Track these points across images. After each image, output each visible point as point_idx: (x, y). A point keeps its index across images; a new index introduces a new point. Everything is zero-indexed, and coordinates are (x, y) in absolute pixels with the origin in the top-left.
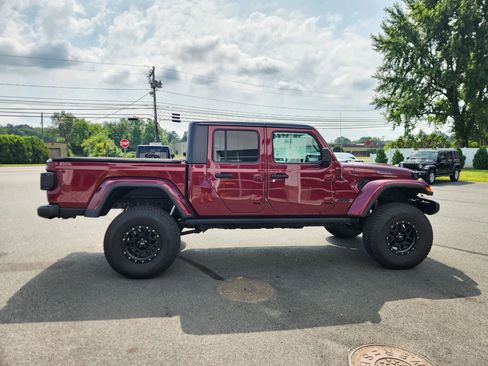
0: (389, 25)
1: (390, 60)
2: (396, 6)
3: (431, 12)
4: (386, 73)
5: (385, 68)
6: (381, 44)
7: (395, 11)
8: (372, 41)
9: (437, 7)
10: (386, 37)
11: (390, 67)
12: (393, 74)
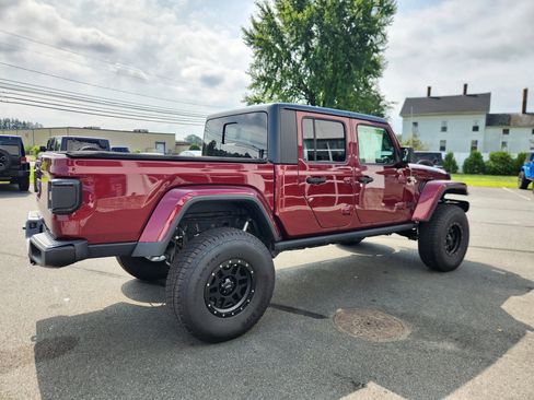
0: (259, 20)
1: (260, 57)
2: (266, 3)
3: (300, 16)
4: (257, 71)
5: (257, 65)
6: (251, 39)
7: (265, 7)
8: (242, 34)
9: (305, 11)
10: (256, 33)
11: (261, 65)
12: (263, 72)
